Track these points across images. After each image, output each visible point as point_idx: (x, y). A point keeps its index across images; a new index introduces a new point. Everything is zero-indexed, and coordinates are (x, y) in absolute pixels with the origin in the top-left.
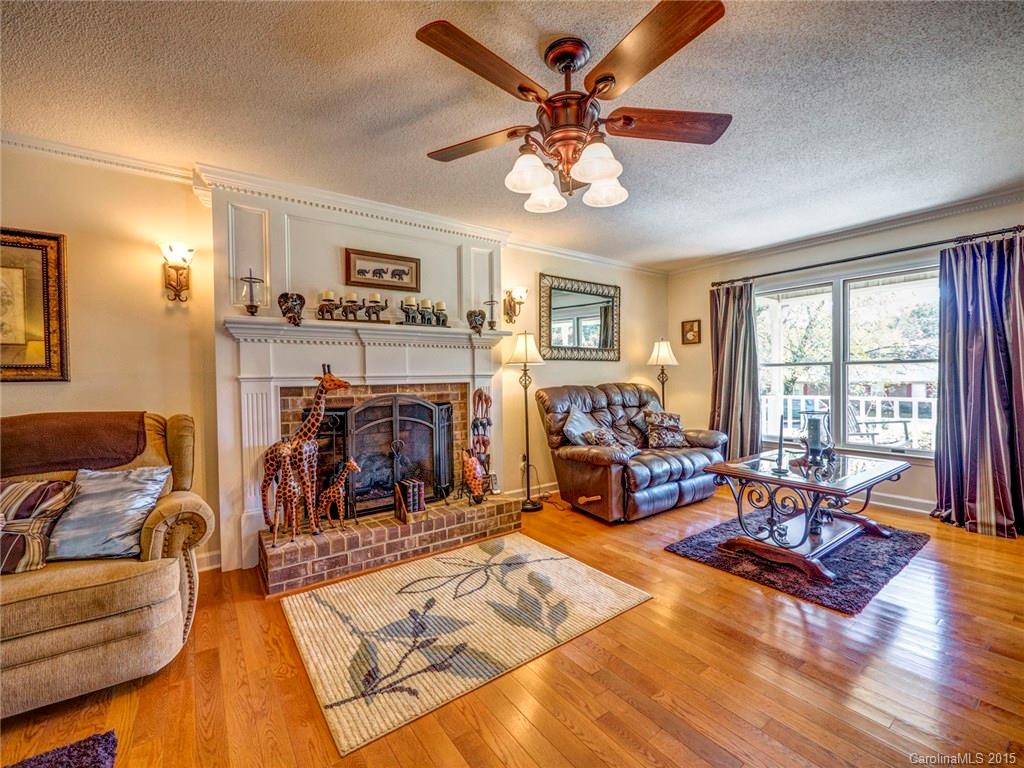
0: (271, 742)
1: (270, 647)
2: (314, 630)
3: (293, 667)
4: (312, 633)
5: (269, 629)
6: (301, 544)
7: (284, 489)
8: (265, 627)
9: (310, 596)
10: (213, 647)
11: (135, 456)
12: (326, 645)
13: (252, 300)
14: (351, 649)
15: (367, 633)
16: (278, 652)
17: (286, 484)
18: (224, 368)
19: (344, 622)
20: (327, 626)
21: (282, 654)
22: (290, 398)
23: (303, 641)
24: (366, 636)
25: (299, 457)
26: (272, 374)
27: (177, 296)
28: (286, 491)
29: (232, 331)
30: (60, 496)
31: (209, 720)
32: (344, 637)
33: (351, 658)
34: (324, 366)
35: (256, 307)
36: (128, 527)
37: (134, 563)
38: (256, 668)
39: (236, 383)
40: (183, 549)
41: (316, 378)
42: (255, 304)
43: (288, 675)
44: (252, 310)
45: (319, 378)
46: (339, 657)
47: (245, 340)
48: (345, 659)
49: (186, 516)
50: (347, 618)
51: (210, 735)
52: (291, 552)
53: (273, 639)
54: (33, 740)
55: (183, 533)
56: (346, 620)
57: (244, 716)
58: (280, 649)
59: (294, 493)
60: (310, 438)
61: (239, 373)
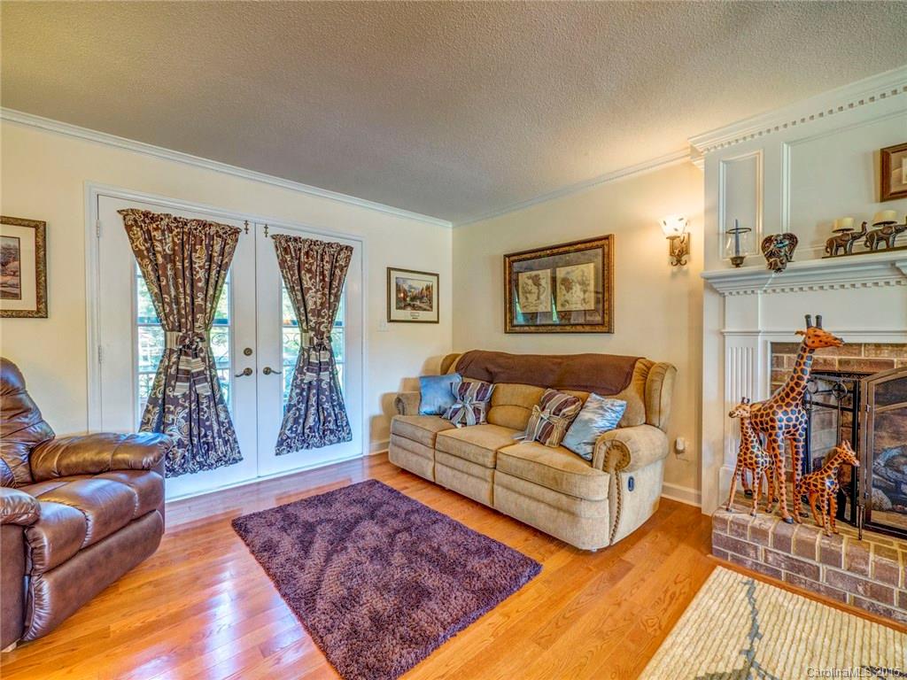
0: (583, 660)
1: (665, 597)
2: (710, 615)
3: (660, 628)
4: (706, 616)
5: (680, 582)
6: (757, 522)
7: (745, 454)
8: (681, 578)
9: (745, 584)
10: (633, 563)
11: (621, 390)
12: (704, 638)
13: (737, 251)
14: (722, 665)
15: (759, 668)
16: (665, 606)
17: (747, 449)
18: (710, 322)
19: (749, 634)
20: (727, 622)
21: (666, 610)
22: (785, 356)
23: (691, 614)
24: (752, 670)
25: (770, 423)
26: (760, 328)
27: (679, 261)
28: (747, 457)
29: (715, 286)
30: (573, 407)
31: (578, 606)
32: (730, 648)
33: (712, 672)
34: (808, 317)
35: (742, 258)
36: (589, 439)
37: (586, 466)
38: (637, 602)
39: (722, 337)
40: (616, 470)
41: (797, 333)
42: (741, 255)
43: (650, 630)
44: (738, 261)
45: (802, 333)
46: (701, 659)
47: (731, 293)
48: (704, 666)
49: (618, 443)
50: (757, 633)
51: (567, 616)
52: (737, 524)
53: (674, 593)
54: (528, 542)
55: (615, 457)
56: (755, 633)
57: (593, 626)
58: (670, 603)
59: (757, 463)
60: (788, 405)
61: (724, 327)
